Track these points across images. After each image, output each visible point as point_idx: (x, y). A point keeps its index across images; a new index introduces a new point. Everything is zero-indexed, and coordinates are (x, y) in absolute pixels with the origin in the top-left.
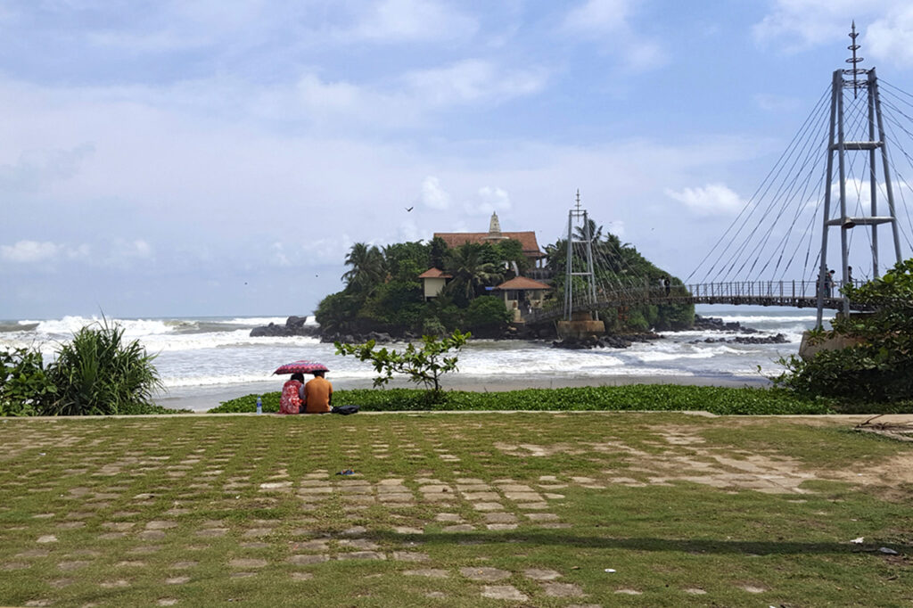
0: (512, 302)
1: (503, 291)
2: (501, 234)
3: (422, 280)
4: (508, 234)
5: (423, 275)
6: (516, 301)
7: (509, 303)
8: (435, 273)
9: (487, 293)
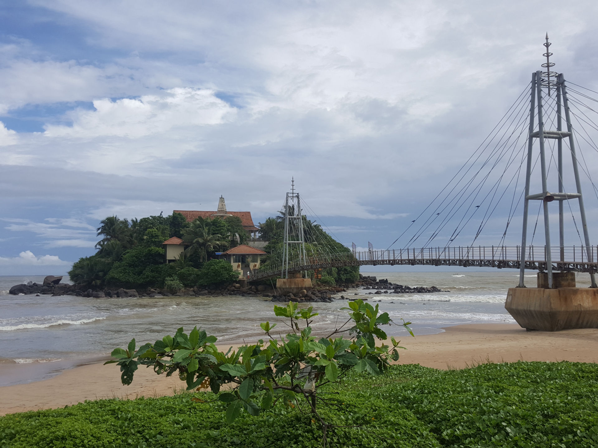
0: (237, 264)
1: (230, 255)
2: (226, 212)
3: (165, 247)
4: (231, 213)
5: (166, 243)
6: (240, 263)
7: (235, 266)
8: (176, 240)
9: (217, 257)
